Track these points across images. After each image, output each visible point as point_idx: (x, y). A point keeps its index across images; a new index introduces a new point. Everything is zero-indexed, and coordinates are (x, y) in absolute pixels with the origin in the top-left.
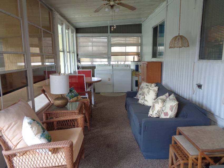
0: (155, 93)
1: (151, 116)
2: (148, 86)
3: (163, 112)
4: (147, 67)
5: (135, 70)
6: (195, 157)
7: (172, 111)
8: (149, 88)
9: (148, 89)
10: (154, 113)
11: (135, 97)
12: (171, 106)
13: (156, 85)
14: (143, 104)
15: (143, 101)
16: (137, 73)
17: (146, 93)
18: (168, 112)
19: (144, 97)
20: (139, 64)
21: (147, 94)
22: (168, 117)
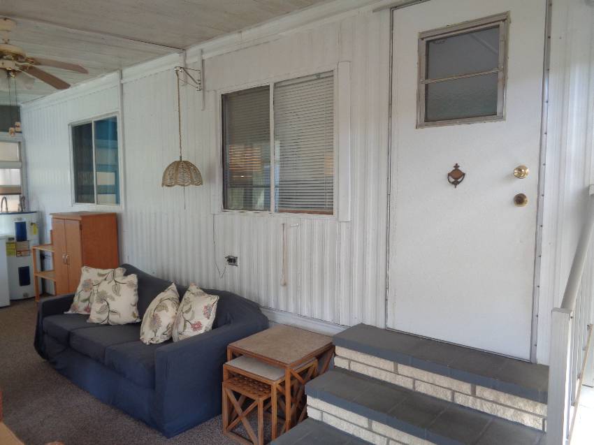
0: (134, 288)
1: (152, 342)
2: (104, 277)
3: (188, 323)
4: (81, 229)
5: (13, 239)
6: (279, 382)
7: (209, 318)
8: (116, 281)
9: (113, 283)
10: (159, 333)
11: (70, 312)
12: (206, 307)
13: (125, 270)
14: (106, 322)
15: (104, 317)
16: (22, 245)
17: (110, 292)
18: (201, 321)
19: (108, 304)
20: (26, 218)
21: (114, 295)
22: (202, 331)
